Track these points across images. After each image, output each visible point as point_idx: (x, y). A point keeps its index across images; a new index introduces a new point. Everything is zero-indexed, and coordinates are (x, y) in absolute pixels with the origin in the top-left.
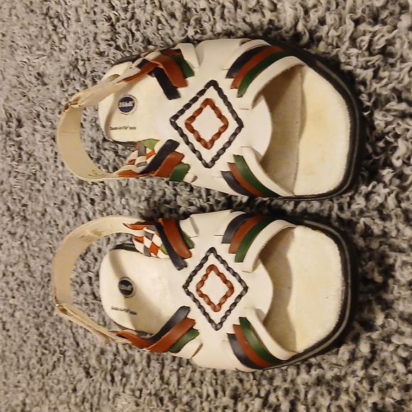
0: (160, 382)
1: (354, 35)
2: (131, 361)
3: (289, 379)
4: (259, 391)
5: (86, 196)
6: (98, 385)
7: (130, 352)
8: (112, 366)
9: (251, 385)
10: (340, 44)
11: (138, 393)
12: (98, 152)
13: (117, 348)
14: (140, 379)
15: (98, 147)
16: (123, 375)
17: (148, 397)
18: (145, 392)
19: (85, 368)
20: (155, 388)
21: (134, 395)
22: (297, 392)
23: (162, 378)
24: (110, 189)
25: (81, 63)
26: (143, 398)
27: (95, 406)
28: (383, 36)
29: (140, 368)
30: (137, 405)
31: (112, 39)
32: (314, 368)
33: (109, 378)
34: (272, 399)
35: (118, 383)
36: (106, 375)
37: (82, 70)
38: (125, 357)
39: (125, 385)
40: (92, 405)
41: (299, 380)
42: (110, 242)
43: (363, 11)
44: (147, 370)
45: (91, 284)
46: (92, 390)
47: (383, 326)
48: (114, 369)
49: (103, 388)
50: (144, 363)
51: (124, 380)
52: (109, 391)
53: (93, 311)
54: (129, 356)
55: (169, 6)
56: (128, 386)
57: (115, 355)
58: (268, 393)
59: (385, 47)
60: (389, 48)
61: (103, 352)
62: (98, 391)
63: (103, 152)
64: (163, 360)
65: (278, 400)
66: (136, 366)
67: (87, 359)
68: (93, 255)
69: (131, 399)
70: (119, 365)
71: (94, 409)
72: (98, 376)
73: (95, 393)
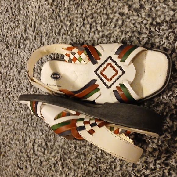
0: (40, 44)
3: (91, 37)
6: (12, 50)
7: (27, 35)
8: (19, 42)
11: (30, 50)
14: (32, 44)
16: (24, 45)
18: (34, 48)
19: (6, 44)
21: (29, 50)
22: (94, 41)
23: (41, 43)
26: (33, 51)
29: (31, 41)
32: (100, 32)
33: (18, 46)
36: (16, 46)
38: (25, 38)
41: (95, 37)
44: (34, 41)
47: (127, 14)
50: (33, 39)
51: (24, 46)
52: (18, 51)
53: (11, 21)
56: (26, 47)
61: (15, 37)
62: (12, 52)
64: (41, 37)
66: (30, 40)
67: (7, 41)
69: (28, 52)
70: (22, 41)
71: (10, 59)
72: (12, 47)
73: (10, 53)
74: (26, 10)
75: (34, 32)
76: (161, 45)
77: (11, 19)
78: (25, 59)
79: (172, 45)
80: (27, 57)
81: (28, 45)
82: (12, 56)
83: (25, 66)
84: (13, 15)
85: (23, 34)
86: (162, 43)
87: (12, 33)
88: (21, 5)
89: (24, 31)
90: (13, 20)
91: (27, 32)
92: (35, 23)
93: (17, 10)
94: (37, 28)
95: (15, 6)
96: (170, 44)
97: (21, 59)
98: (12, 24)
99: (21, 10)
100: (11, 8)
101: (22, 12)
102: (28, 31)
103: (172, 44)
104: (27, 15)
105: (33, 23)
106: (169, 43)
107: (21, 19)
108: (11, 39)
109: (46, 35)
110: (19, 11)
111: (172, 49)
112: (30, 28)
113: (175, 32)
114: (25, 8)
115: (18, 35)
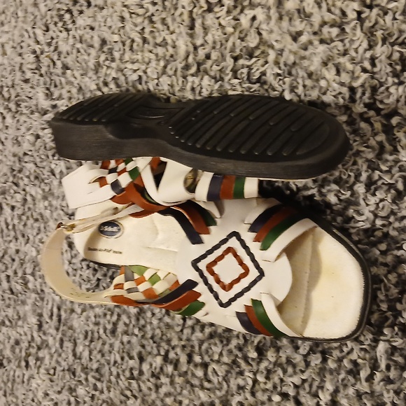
0: (73, 358)
1: (235, 69)
2: (45, 345)
3: (184, 337)
4: (159, 351)
5: (7, 204)
6: (12, 373)
7: (44, 337)
8: (26, 353)
9: (152, 348)
10: (223, 75)
11: (52, 372)
12: (20, 164)
13: (32, 336)
14: (54, 359)
15: (20, 161)
16: (37, 359)
17: (61, 373)
18: (59, 369)
20: (68, 364)
21: (48, 373)
22: (193, 347)
23: (75, 355)
24: (31, 195)
25: (6, 89)
26: (57, 375)
27: (8, 391)
28: (258, 70)
29: (53, 350)
30: (52, 381)
31: (36, 69)
32: (207, 327)
33: (23, 364)
34: (172, 355)
35: (33, 367)
36: (20, 361)
37: (6, 95)
38: (39, 343)
39: (40, 367)
40: (5, 392)
41: (193, 338)
42: (30, 241)
43: (241, 50)
44: (60, 350)
45: (8, 281)
46: (5, 379)
48: (28, 355)
49: (17, 374)
50: (58, 345)
51: (38, 363)
52: (24, 375)
53: (8, 306)
54: (43, 341)
55: (89, 40)
56: (43, 367)
57: (29, 342)
58: (167, 352)
59: (260, 78)
60: (264, 77)
61: (17, 343)
62: (11, 378)
63: (24, 164)
64: (75, 340)
65: (177, 355)
66: (50, 349)
68: (10, 256)
69: (46, 377)
70: (33, 351)
71: (8, 395)
72: (12, 365)
73: (8, 380)
74: (40, 280)
75: (57, 329)
76: (343, 354)
77: (7, 302)
78: (40, 394)
79: (369, 352)
80: (43, 391)
81: (47, 361)
82: (13, 387)
84: (12, 293)
85: (35, 335)
86: (345, 350)
87: (10, 334)
88: (29, 271)
89: (36, 327)
90: (12, 302)
91: (43, 329)
92: (59, 309)
93: (20, 281)
94: (66, 320)
95: (16, 273)
96: (365, 350)
97: (31, 395)
98: (10, 312)
99: (28, 281)
100: (8, 277)
101: (30, 285)
102: (45, 326)
103: (371, 351)
104: (42, 291)
105: (55, 310)
106: (362, 349)
107: (30, 302)
108: (8, 346)
109: (86, 337)
110: (26, 284)
111: (373, 361)
112: (49, 321)
113: (373, 322)
114: (37, 277)
115: (23, 337)
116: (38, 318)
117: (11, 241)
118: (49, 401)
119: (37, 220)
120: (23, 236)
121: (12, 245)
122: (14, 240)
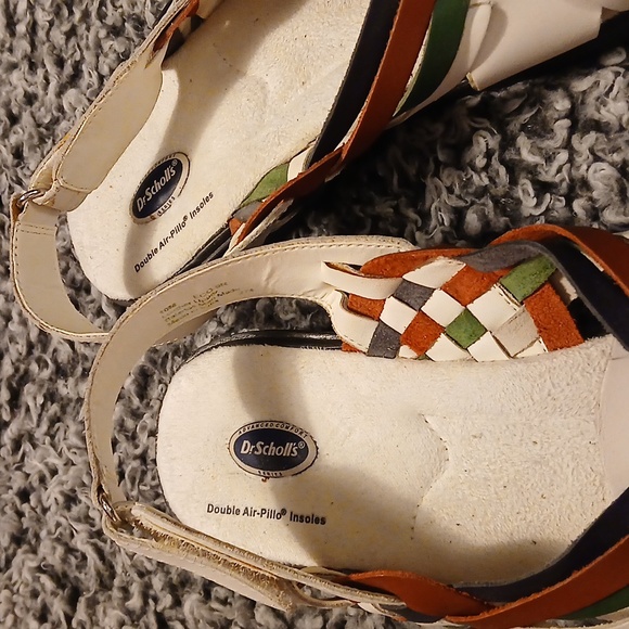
2: (79, 369)
8: (17, 370)
16: (51, 397)
35: (35, 418)
39: (55, 420)
44: (136, 401)
51: (54, 409)
57: (30, 346)
70: (39, 372)
78: (52, 494)
80: (66, 488)
83: (43, 534)
97: (18, 482)
116: (71, 291)
117: (14, 66)
118: (78, 520)
119: (116, 31)
120: (60, 63)
121: (15, 76)
122: (25, 66)
